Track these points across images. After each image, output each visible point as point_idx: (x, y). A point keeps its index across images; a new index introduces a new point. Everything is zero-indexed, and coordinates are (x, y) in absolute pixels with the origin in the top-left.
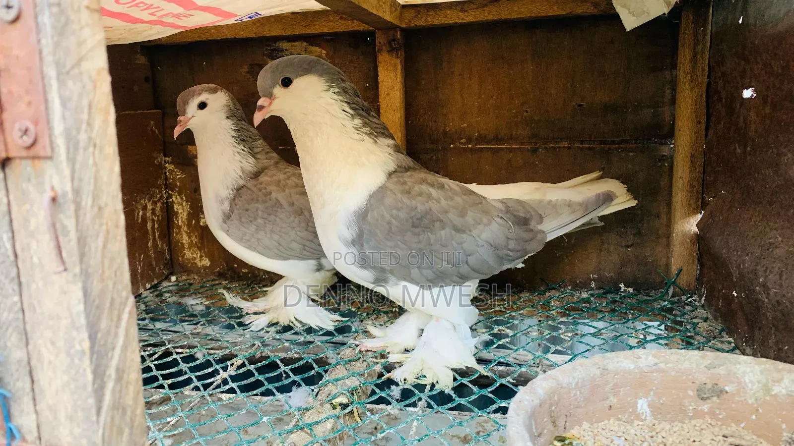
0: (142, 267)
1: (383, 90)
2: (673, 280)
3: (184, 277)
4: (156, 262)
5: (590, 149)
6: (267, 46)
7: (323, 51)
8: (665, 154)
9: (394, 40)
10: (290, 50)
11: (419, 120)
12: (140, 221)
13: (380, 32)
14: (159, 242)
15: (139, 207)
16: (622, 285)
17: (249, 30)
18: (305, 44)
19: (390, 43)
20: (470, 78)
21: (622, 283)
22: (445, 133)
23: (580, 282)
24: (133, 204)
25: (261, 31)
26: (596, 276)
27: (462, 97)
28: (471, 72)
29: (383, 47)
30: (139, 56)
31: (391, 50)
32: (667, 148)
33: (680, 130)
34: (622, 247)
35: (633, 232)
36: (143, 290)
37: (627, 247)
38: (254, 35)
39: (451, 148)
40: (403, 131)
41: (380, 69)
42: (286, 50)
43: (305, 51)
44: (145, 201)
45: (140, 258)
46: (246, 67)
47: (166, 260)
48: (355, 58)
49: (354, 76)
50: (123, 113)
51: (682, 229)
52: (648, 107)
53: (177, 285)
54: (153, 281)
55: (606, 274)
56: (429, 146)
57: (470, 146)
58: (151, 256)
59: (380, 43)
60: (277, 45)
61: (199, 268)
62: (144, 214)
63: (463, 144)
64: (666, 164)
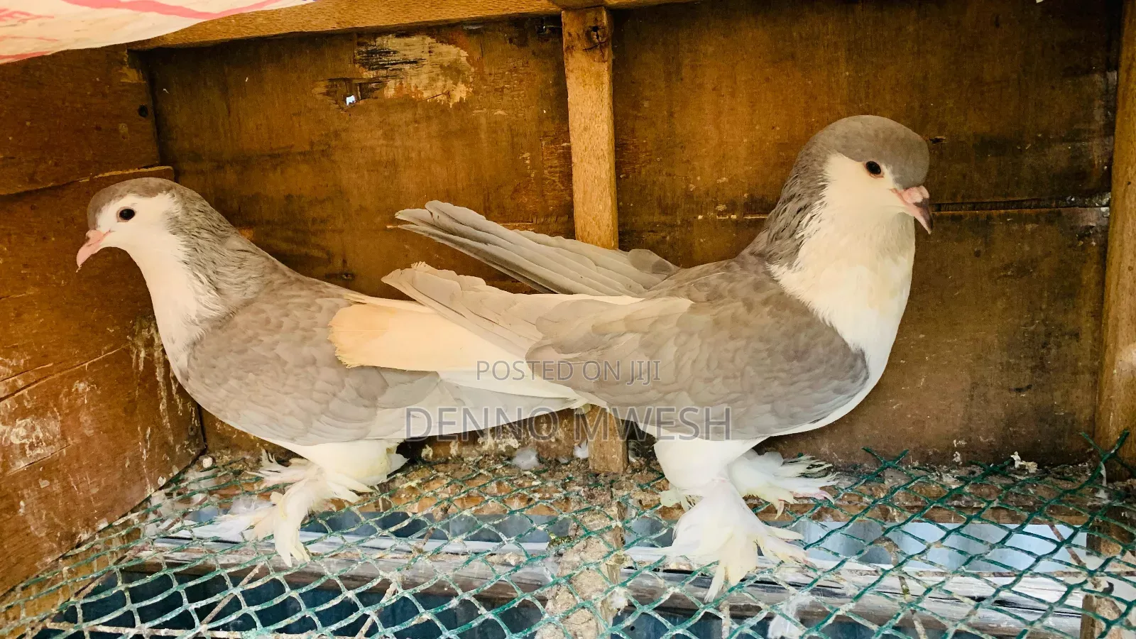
0: (150, 450)
1: (577, 119)
2: (1113, 451)
3: (226, 458)
4: (174, 436)
5: (953, 218)
6: (360, 44)
7: (462, 51)
8: (1091, 224)
9: (595, 29)
10: (403, 52)
11: (640, 173)
12: (141, 368)
13: (571, 15)
14: (178, 400)
15: (140, 343)
16: (1016, 457)
17: (327, 17)
18: (429, 40)
19: (588, 35)
20: (733, 95)
21: (1016, 453)
22: (689, 196)
23: (935, 453)
24: (128, 340)
25: (348, 17)
26: (963, 443)
27: (718, 127)
28: (735, 83)
29: (577, 42)
30: (125, 69)
31: (591, 48)
32: (1095, 213)
33: (1129, 183)
34: (1010, 390)
35: (1030, 365)
36: (153, 490)
37: (1019, 390)
38: (337, 27)
39: (698, 221)
40: (613, 194)
41: (572, 83)
42: (395, 52)
43: (430, 52)
44: (149, 331)
45: (145, 435)
46: (322, 84)
47: (192, 429)
48: (520, 63)
49: (519, 96)
50: (100, 175)
51: (1130, 360)
52: (1063, 140)
53: (214, 476)
54: (172, 472)
55: (982, 440)
56: (657, 218)
57: (734, 217)
58: (164, 427)
59: (570, 35)
60: (378, 43)
61: (252, 441)
62: (150, 355)
63: (720, 213)
64: (1094, 243)
